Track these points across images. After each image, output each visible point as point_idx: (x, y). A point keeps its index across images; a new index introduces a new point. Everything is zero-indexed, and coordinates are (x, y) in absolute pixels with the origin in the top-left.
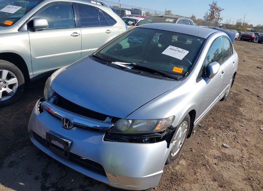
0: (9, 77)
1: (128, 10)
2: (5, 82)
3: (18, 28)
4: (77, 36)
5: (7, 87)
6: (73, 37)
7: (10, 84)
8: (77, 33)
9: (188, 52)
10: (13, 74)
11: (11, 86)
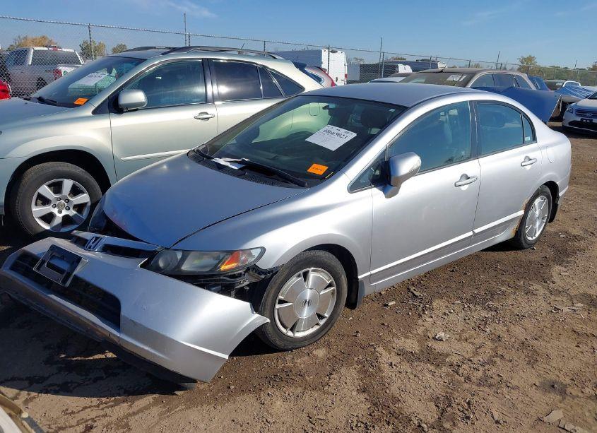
0: (75, 191)
1: (405, 63)
2: (69, 200)
3: (93, 108)
4: (208, 118)
5: (71, 208)
6: (200, 121)
7: (75, 203)
8: (207, 114)
9: (355, 135)
10: (83, 188)
11: (79, 208)
